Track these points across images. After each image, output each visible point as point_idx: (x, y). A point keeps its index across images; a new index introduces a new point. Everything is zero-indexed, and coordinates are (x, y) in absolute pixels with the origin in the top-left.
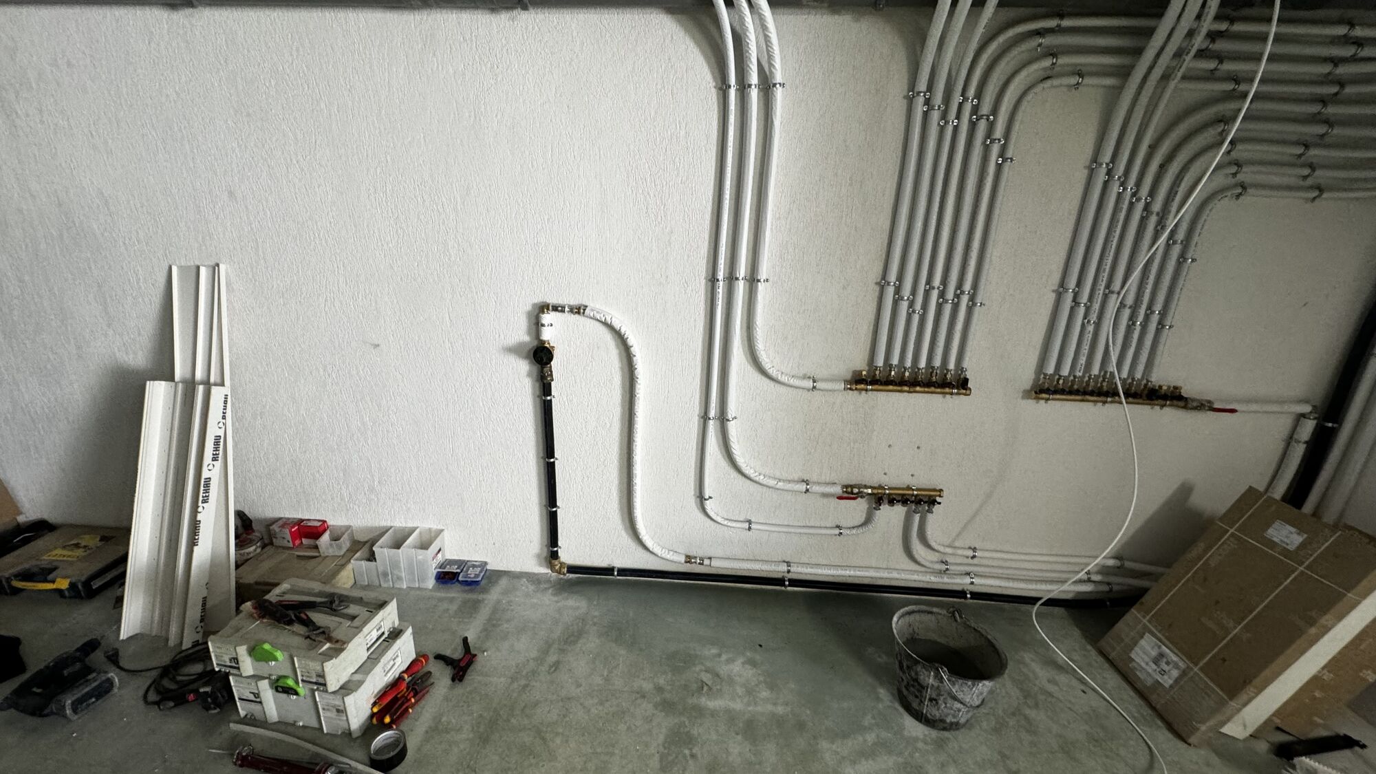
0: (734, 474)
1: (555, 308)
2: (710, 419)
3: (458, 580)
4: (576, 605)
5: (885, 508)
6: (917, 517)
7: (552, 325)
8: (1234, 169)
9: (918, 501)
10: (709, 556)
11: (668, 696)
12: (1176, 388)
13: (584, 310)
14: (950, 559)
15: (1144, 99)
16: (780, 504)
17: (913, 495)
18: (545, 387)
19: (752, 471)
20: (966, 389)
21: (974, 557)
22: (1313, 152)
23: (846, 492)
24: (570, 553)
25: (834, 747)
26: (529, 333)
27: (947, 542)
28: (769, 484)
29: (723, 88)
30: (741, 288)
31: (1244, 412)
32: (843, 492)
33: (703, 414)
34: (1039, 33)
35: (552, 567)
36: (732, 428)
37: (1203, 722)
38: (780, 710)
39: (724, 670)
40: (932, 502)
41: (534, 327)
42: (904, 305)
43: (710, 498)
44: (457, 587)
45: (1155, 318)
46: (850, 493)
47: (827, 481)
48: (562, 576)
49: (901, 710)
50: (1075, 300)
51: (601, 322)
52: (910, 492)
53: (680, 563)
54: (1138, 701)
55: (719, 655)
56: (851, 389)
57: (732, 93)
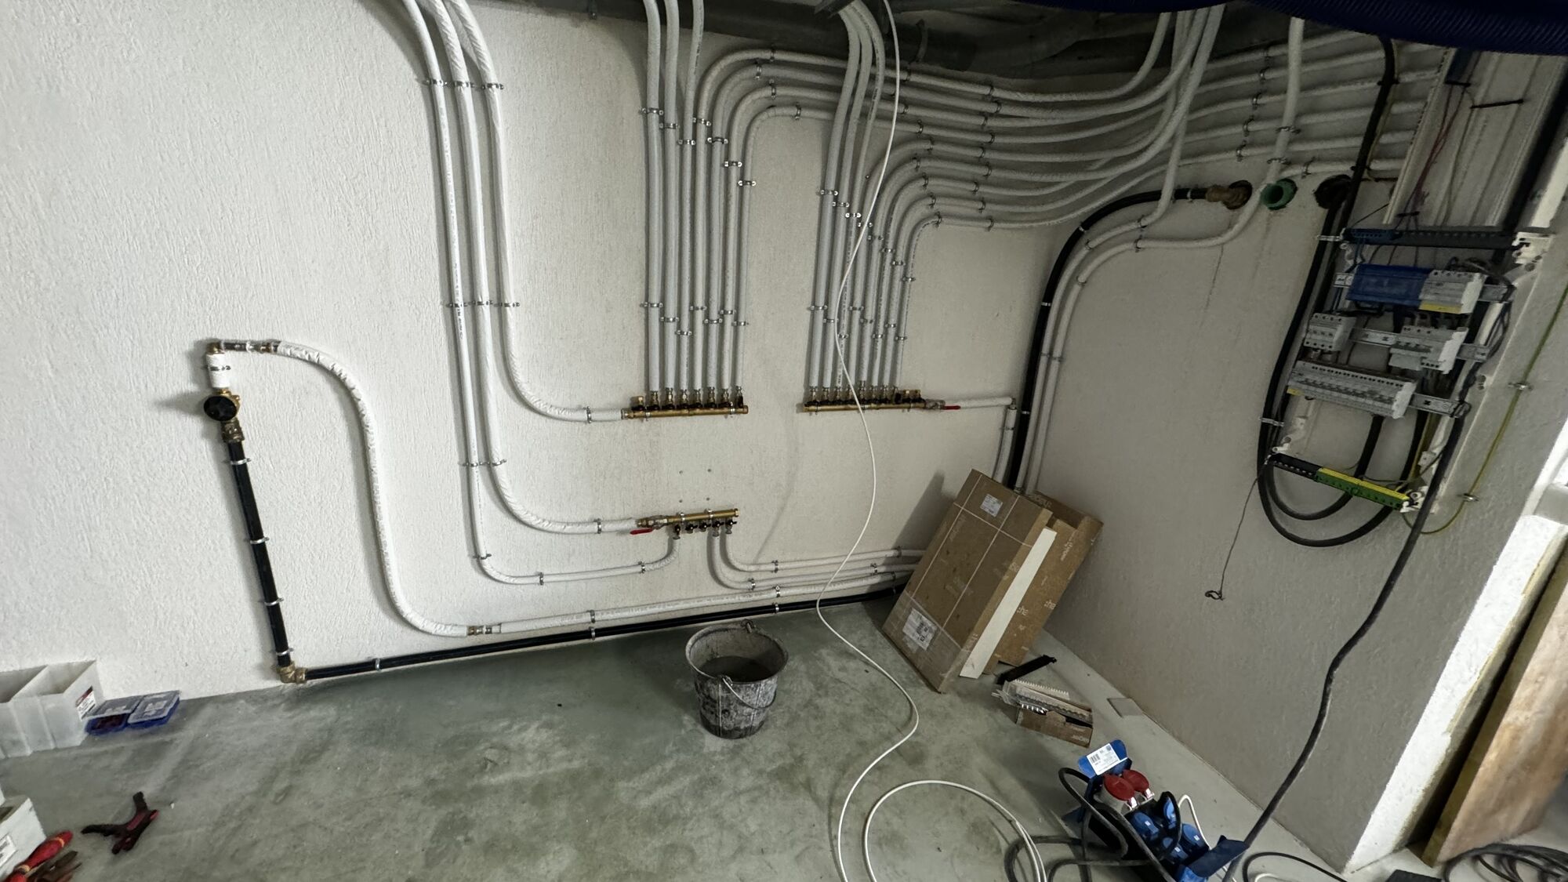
0: (513, 524)
1: (230, 346)
2: (472, 465)
3: (127, 725)
4: (323, 714)
5: (684, 537)
6: (717, 540)
7: (229, 368)
8: (930, 201)
9: (715, 524)
10: (497, 621)
11: (441, 786)
12: (916, 391)
13: (276, 347)
14: (755, 577)
15: (851, 135)
16: (574, 551)
17: (709, 519)
18: (232, 449)
19: (533, 518)
20: (742, 407)
21: (776, 570)
22: (982, 189)
23: (642, 526)
24: (306, 652)
25: (631, 784)
26: (195, 381)
27: (751, 560)
28: (556, 530)
29: (428, 83)
30: (486, 313)
31: (966, 408)
32: (639, 526)
33: (464, 461)
34: (756, 62)
35: (283, 677)
36: (501, 471)
37: (946, 671)
38: (576, 764)
39: (513, 741)
40: (728, 523)
41: (202, 373)
42: (671, 327)
43: (488, 555)
44: (128, 733)
45: (892, 331)
46: (646, 526)
47: (622, 517)
48: (301, 685)
49: (703, 730)
50: (826, 316)
51: (305, 360)
52: (707, 516)
53: (461, 637)
54: (908, 668)
55: (510, 727)
56: (629, 417)
57: (440, 89)
